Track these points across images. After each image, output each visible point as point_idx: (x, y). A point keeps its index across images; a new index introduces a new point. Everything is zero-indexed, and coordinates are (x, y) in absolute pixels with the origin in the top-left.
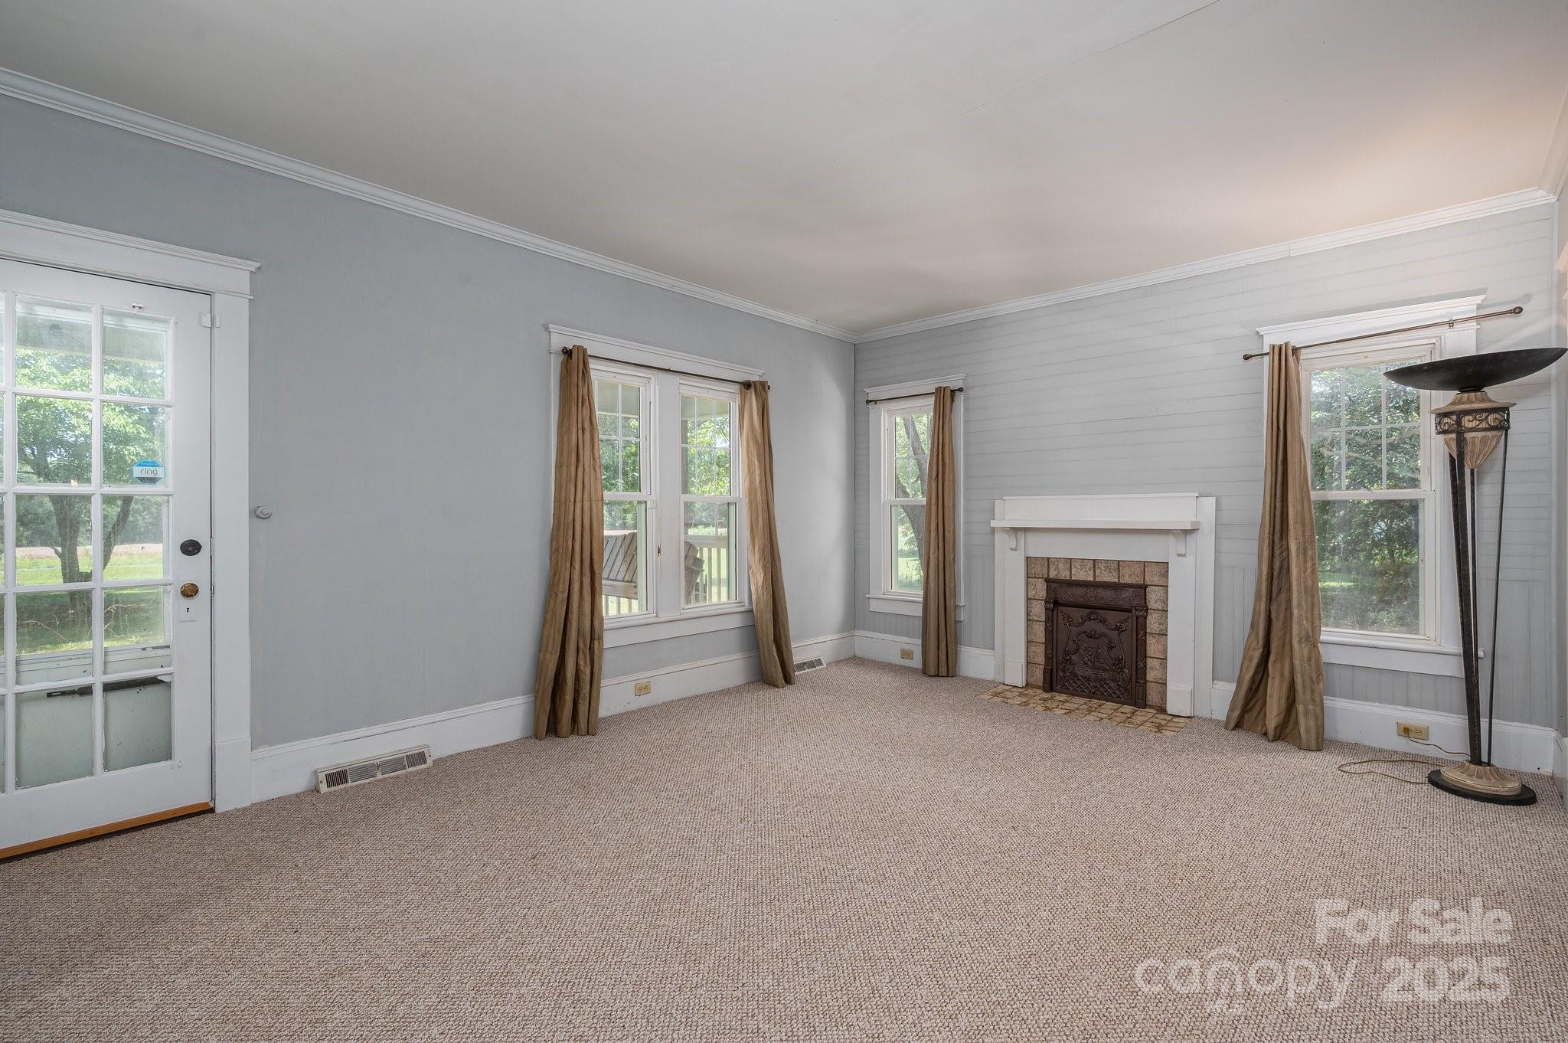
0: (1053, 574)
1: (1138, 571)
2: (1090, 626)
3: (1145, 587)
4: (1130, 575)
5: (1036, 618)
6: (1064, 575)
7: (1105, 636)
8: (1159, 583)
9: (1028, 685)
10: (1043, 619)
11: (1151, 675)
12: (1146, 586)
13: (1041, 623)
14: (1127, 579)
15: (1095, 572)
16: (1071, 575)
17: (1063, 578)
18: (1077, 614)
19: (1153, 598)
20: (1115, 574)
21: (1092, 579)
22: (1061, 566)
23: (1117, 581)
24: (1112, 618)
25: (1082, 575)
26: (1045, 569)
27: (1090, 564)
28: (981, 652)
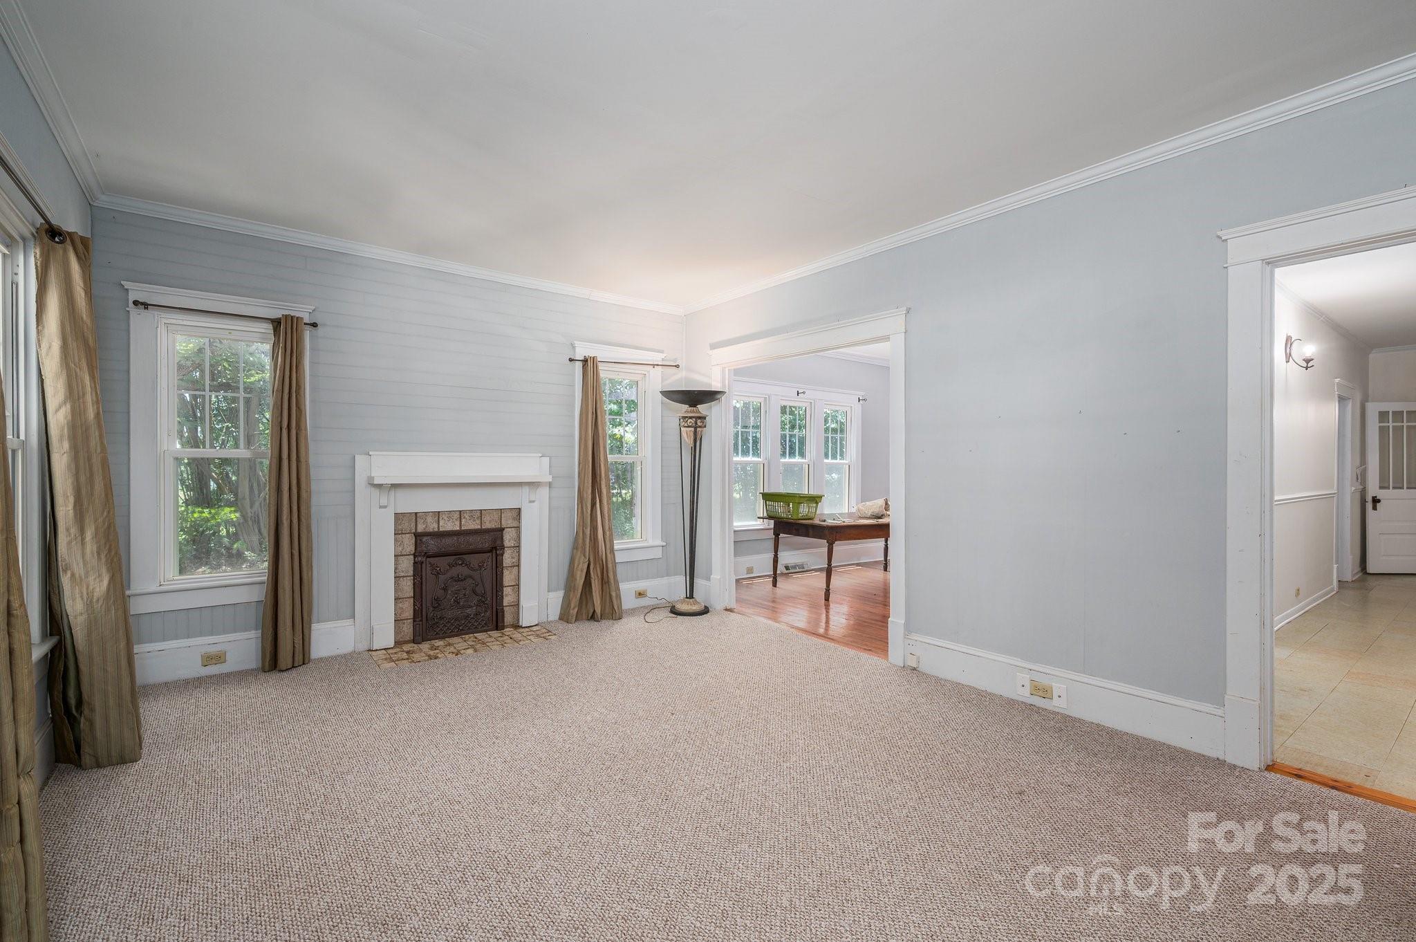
0: (421, 528)
1: (496, 517)
2: (455, 571)
3: (502, 530)
4: (490, 522)
5: (403, 574)
6: (433, 527)
7: (471, 577)
8: (512, 525)
9: (398, 643)
10: (411, 573)
11: (507, 601)
12: (504, 529)
13: (408, 578)
14: (487, 525)
15: (461, 521)
16: (439, 527)
17: (431, 530)
18: (442, 563)
19: (508, 539)
20: (478, 522)
21: (458, 529)
22: (429, 519)
23: (479, 527)
24: (474, 560)
25: (448, 525)
26: (413, 524)
27: (457, 515)
28: (335, 625)
